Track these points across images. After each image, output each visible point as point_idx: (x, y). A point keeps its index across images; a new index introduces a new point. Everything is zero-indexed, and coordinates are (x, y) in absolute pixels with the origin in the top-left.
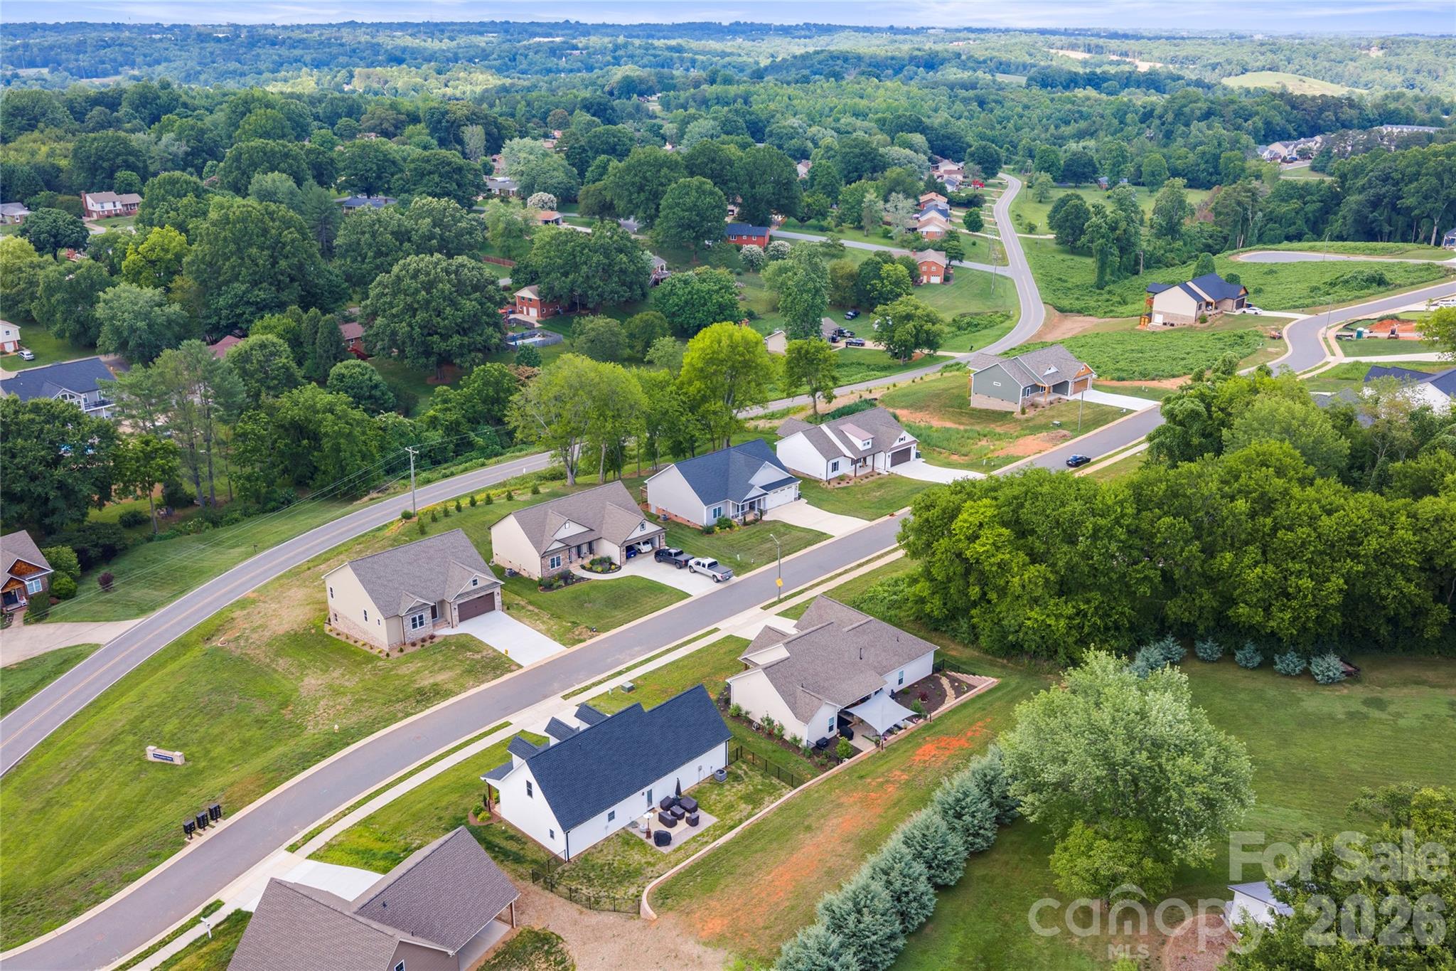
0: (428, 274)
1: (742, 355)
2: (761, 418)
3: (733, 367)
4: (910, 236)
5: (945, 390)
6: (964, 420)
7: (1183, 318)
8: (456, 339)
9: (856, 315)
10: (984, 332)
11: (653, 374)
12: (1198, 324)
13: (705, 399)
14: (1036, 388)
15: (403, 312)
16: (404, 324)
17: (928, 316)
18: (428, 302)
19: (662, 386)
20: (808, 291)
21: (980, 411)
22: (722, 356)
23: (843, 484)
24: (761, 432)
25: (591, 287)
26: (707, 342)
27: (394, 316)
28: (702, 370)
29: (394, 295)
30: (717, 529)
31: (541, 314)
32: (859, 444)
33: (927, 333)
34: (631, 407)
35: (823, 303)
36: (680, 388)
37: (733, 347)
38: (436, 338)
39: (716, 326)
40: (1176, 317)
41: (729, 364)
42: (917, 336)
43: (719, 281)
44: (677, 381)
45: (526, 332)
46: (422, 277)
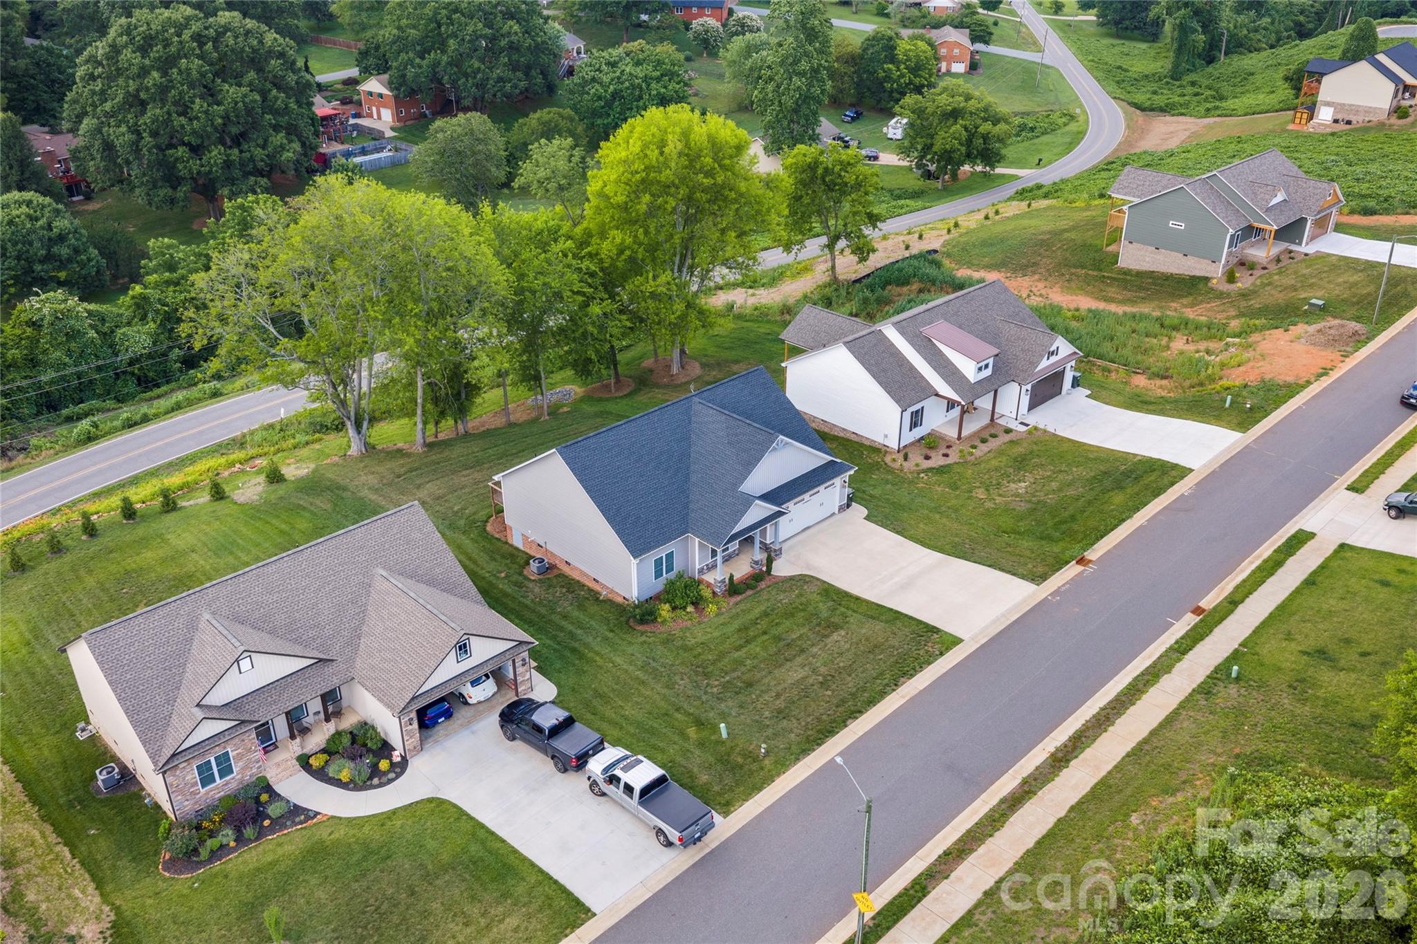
0: (166, 44)
1: (709, 174)
2: (735, 285)
3: (689, 200)
4: (915, 12)
5: (1056, 233)
6: (1112, 291)
7: (1368, 110)
8: (216, 154)
9: (857, 117)
10: (1045, 139)
11: (527, 216)
12: (1394, 120)
13: (635, 268)
14: (1250, 232)
15: (121, 108)
16: (123, 129)
17: (986, 110)
18: (163, 90)
19: (544, 239)
20: (801, 74)
21: (1140, 274)
22: (666, 175)
23: (937, 461)
24: (739, 317)
25: (466, 75)
26: (635, 146)
27: (106, 114)
28: (625, 208)
29: (110, 78)
30: (665, 610)
31: (398, 116)
32: (968, 369)
33: (986, 138)
34: (472, 290)
35: (823, 91)
36: (583, 244)
37: (691, 156)
38: (181, 151)
39: (654, 113)
40: (1356, 109)
41: (683, 192)
42: (969, 142)
43: (659, 63)
44: (578, 230)
45: (370, 144)
46: (157, 51)
